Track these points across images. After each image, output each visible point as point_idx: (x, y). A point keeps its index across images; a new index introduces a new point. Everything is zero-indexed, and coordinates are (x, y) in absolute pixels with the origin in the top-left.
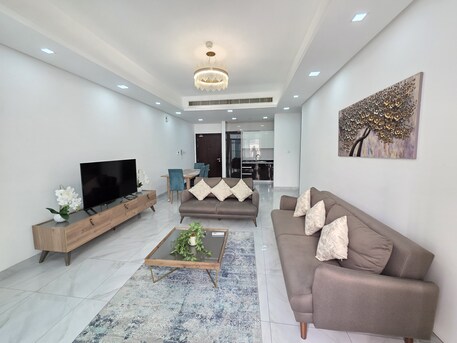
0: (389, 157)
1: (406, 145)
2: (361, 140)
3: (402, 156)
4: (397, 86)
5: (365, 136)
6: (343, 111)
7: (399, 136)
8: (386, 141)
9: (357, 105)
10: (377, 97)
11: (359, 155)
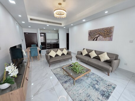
0: (106, 40)
1: (110, 38)
2: (97, 37)
3: (109, 40)
4: (108, 28)
5: (98, 37)
6: (90, 31)
7: (109, 37)
8: (105, 38)
9: (96, 30)
10: (103, 29)
11: (96, 40)
